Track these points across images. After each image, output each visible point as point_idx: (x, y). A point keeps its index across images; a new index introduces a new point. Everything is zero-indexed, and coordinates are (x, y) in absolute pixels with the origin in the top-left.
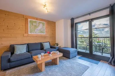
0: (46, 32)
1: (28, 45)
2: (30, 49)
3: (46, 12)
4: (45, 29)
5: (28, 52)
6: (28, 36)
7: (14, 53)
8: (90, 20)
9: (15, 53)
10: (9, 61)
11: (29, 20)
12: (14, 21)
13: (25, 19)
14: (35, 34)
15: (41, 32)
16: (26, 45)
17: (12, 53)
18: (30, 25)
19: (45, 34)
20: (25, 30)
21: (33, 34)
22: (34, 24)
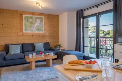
0: (45, 29)
1: (23, 45)
2: (25, 50)
3: (41, 8)
4: (44, 26)
5: (23, 53)
6: (23, 35)
7: (8, 53)
8: (97, 14)
9: (10, 53)
10: (5, 59)
11: (24, 16)
12: (8, 19)
13: (19, 15)
14: (31, 32)
15: (39, 30)
16: (20, 45)
17: (7, 53)
18: (25, 22)
19: (44, 32)
20: (19, 28)
21: (28, 32)
22: (30, 20)
